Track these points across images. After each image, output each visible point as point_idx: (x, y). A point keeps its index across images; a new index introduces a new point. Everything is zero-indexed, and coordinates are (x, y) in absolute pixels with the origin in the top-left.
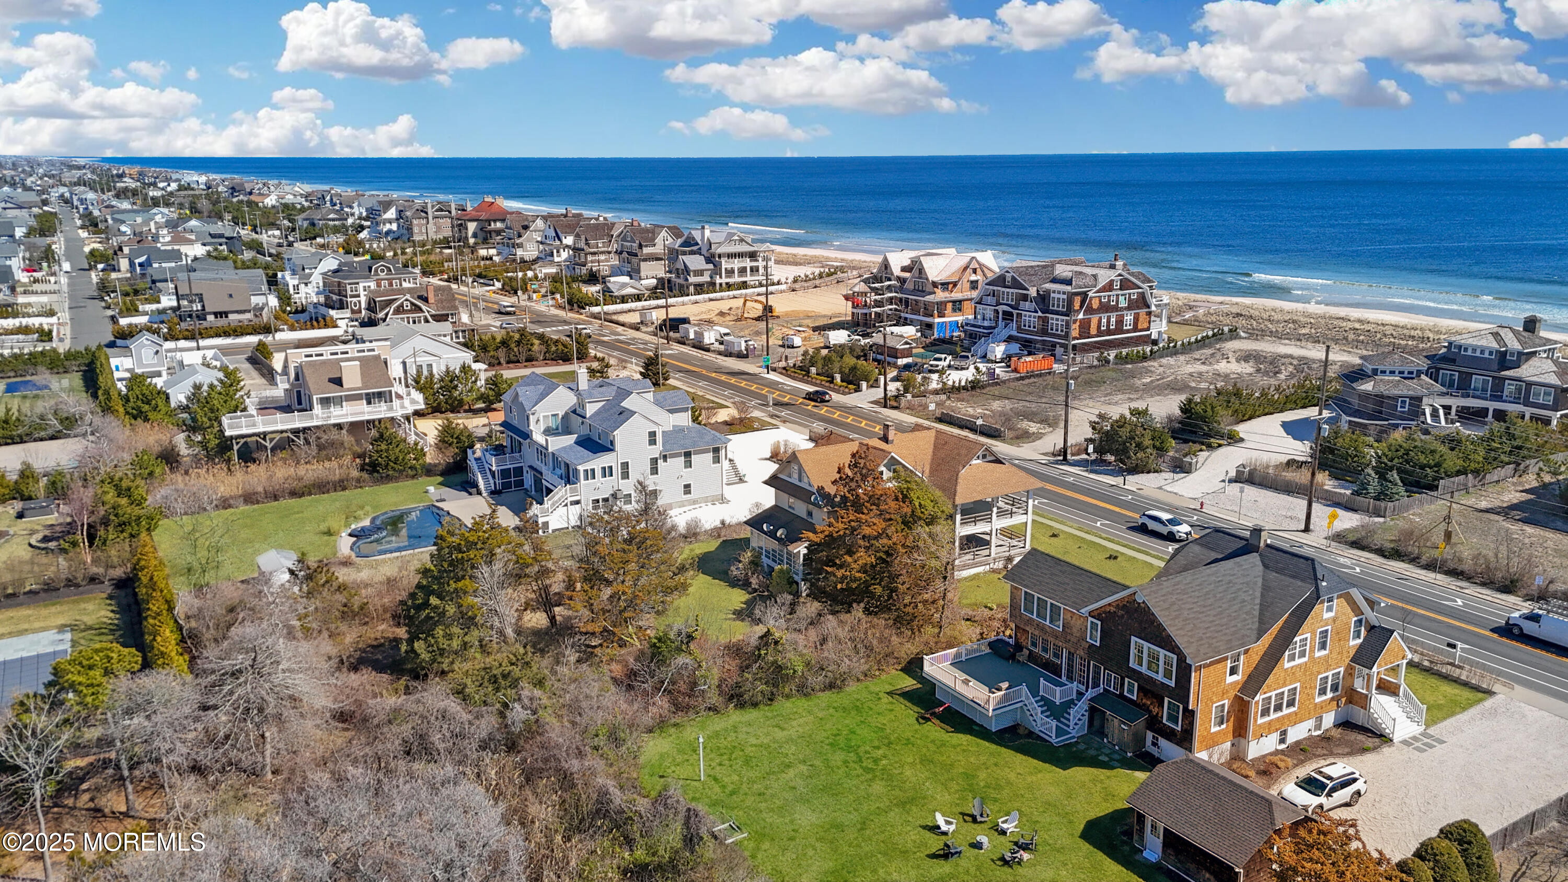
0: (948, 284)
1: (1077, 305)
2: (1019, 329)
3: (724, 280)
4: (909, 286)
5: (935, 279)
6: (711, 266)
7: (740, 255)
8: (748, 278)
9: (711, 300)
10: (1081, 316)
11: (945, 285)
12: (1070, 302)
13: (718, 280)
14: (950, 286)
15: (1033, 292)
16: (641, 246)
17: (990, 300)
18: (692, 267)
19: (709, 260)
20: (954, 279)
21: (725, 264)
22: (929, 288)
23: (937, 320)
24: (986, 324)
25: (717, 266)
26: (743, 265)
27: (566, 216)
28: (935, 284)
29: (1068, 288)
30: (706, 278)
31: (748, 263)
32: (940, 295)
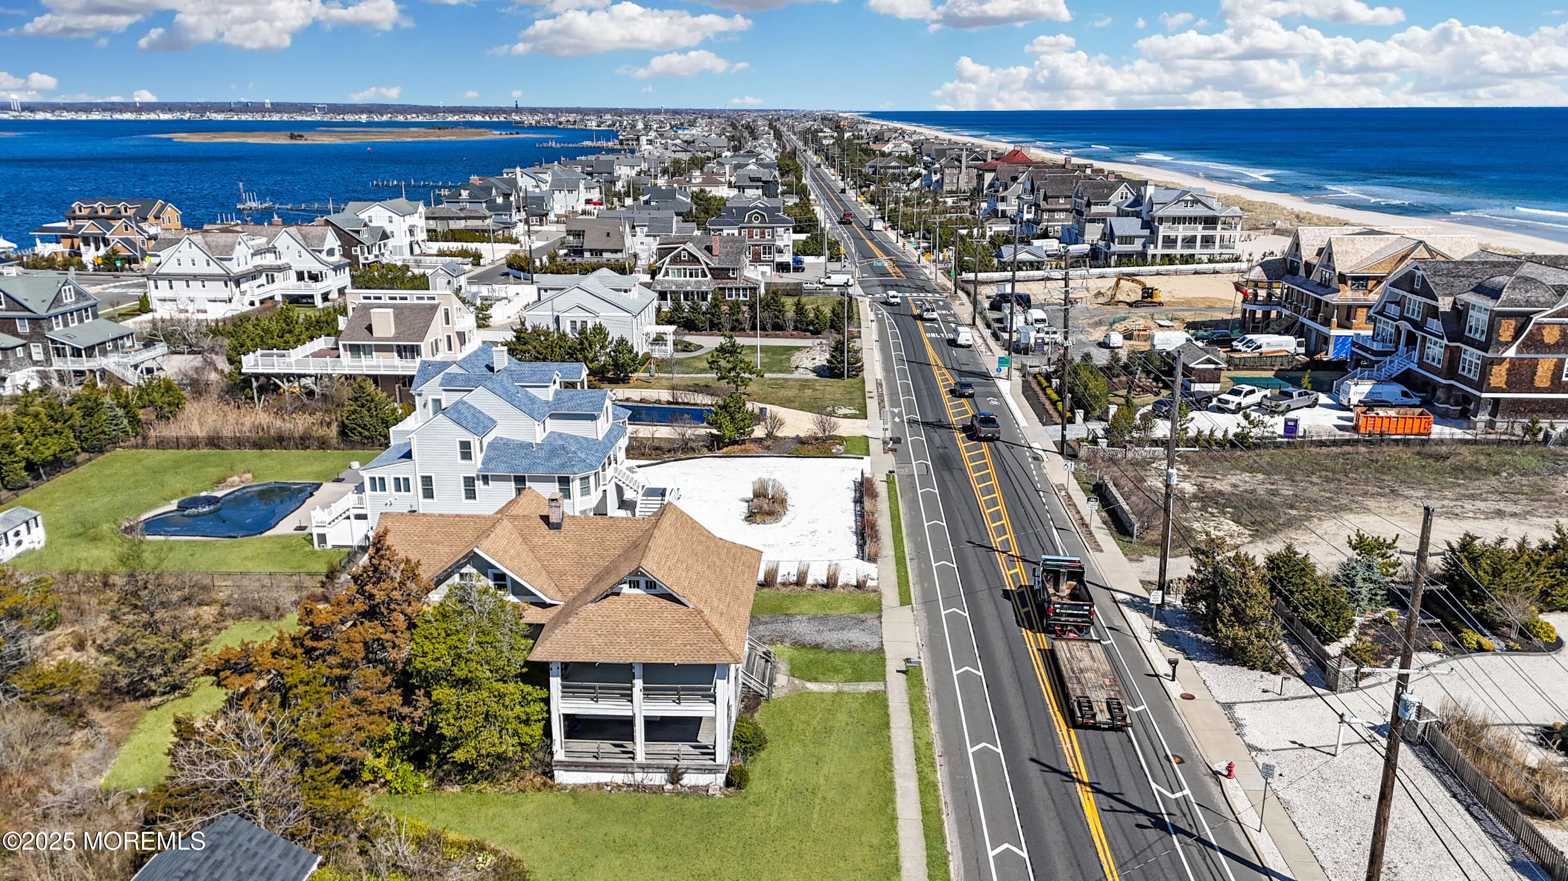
0: (1368, 278)
1: (1506, 333)
2: (1421, 364)
3: (1160, 251)
4: (1315, 277)
6: (1147, 232)
7: (1193, 220)
8: (1198, 250)
10: (1511, 353)
11: (1360, 281)
12: (1492, 328)
13: (1151, 250)
14: (1371, 283)
15: (1444, 304)
16: (1089, 204)
17: (1393, 310)
18: (1117, 232)
19: (1147, 225)
20: (1379, 273)
21: (1163, 230)
22: (1335, 283)
23: (1335, 332)
25: (1154, 232)
26: (1190, 233)
28: (1342, 278)
29: (1491, 304)
30: (1137, 246)
31: (1199, 231)
32: (1346, 295)
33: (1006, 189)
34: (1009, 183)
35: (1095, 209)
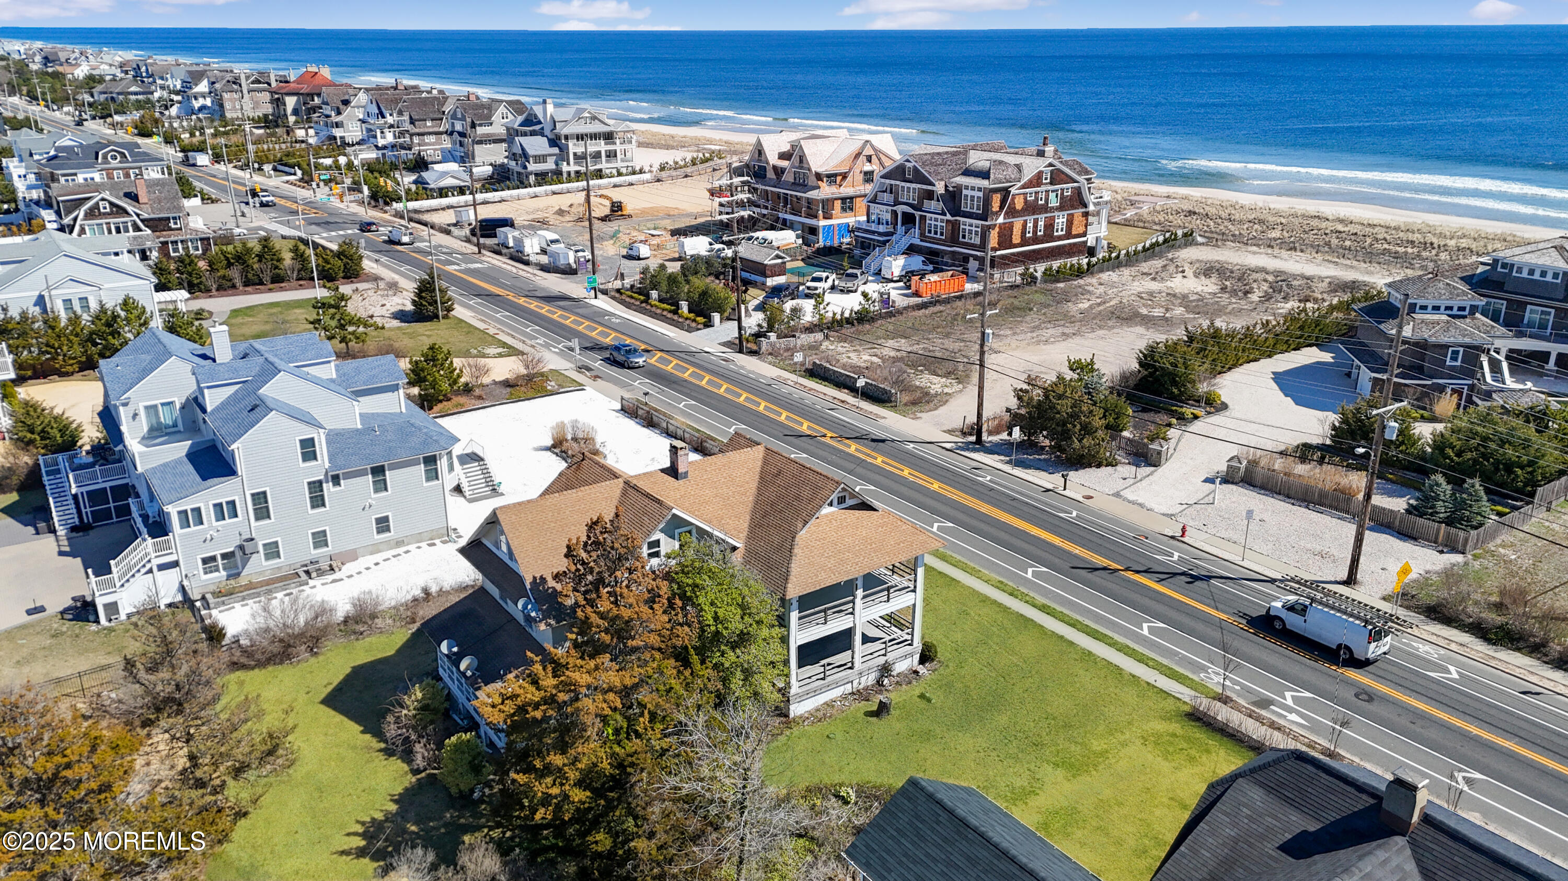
0: (835, 175)
1: (996, 206)
2: (923, 237)
3: (573, 168)
4: (788, 177)
5: (820, 170)
6: (556, 150)
7: (594, 136)
8: (604, 165)
9: (554, 193)
10: (1001, 220)
11: (832, 178)
12: (987, 202)
13: (565, 168)
14: (839, 178)
15: (939, 188)
16: (473, 126)
17: (887, 197)
18: (531, 152)
19: (553, 142)
20: (843, 170)
21: (574, 148)
22: (812, 181)
23: (822, 223)
24: (882, 229)
25: (563, 150)
26: (596, 149)
27: (396, 88)
28: (819, 176)
29: (985, 183)
30: (550, 165)
31: (602, 146)
32: (826, 191)
33: (339, 113)
34: (341, 107)
35: (480, 130)
